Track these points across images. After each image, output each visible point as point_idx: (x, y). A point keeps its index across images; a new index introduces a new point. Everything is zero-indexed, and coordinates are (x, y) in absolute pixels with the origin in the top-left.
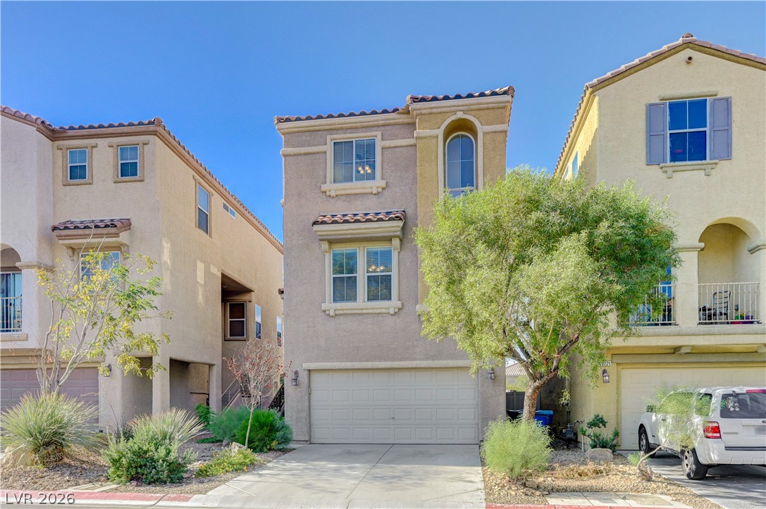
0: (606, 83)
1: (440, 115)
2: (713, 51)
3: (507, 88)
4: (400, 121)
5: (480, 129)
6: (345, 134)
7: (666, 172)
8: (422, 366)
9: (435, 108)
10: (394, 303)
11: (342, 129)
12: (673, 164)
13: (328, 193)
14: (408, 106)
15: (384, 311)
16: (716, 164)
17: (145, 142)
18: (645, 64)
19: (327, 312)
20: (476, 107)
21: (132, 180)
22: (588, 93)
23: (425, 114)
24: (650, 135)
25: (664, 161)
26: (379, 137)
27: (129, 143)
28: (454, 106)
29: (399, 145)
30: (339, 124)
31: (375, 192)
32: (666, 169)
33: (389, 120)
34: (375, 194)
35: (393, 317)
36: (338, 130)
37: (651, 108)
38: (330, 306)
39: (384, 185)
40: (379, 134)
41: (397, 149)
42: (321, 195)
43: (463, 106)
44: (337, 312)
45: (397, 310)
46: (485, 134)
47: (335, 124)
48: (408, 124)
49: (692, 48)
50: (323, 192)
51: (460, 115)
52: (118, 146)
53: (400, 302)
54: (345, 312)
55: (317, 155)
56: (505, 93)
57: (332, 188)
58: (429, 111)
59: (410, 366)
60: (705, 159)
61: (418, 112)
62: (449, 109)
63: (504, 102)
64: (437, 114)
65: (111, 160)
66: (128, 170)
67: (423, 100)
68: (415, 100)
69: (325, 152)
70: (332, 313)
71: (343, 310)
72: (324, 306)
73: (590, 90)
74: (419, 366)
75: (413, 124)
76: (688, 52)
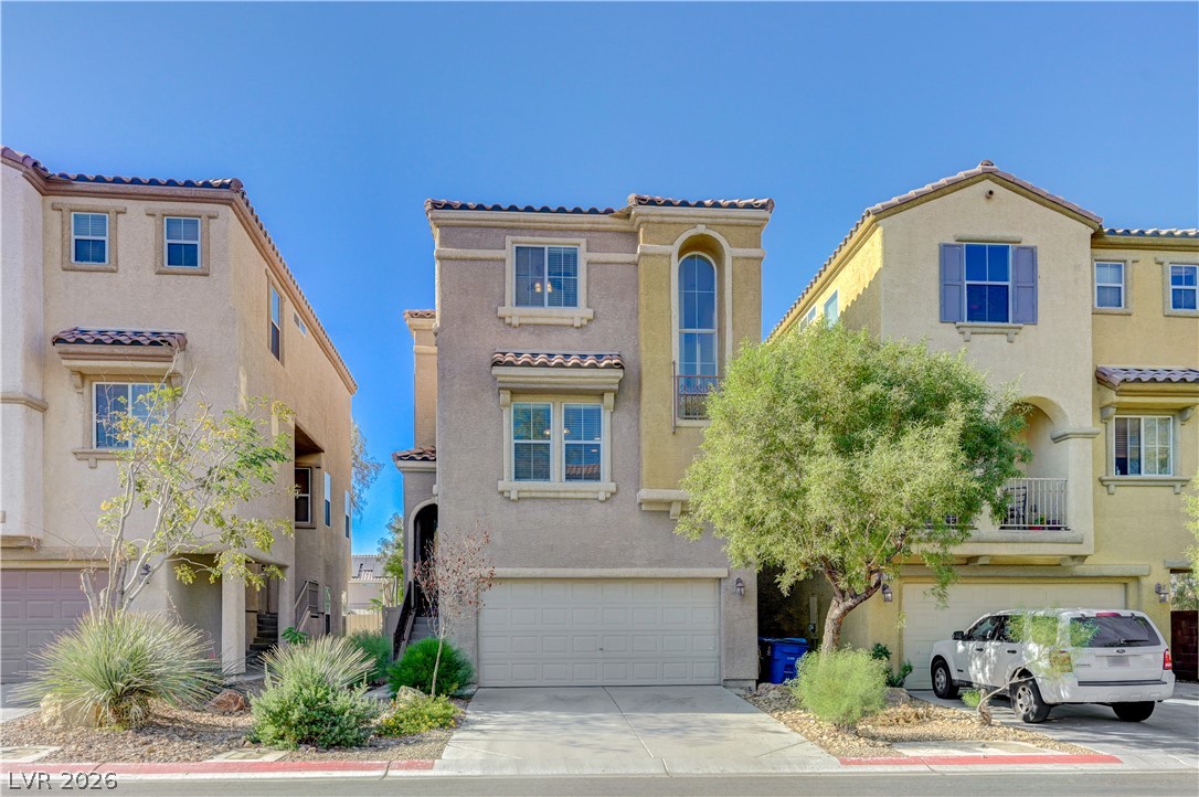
0: (892, 210)
1: (673, 226)
2: (1016, 187)
3: (765, 201)
4: (615, 227)
5: (729, 252)
6: (533, 236)
7: (963, 333)
8: (645, 575)
9: (667, 216)
10: (605, 486)
11: (529, 229)
12: (970, 323)
13: (508, 320)
14: (630, 208)
15: (590, 495)
16: (1020, 328)
17: (212, 214)
18: (939, 193)
19: (506, 494)
20: (723, 220)
21: (188, 271)
22: (868, 221)
23: (653, 222)
24: (945, 285)
25: (961, 320)
26: (583, 246)
27: (182, 212)
28: (694, 217)
29: (612, 260)
30: (525, 222)
31: (577, 324)
32: (964, 329)
33: (599, 223)
34: (577, 328)
35: (603, 505)
36: (522, 229)
37: (945, 248)
38: (509, 484)
39: (591, 316)
40: (583, 242)
41: (608, 267)
42: (497, 321)
43: (707, 217)
44: (521, 495)
45: (609, 495)
46: (735, 259)
47: (519, 221)
48: (625, 232)
49: (993, 180)
50: (500, 318)
51: (701, 229)
52: (164, 215)
53: (614, 484)
54: (534, 494)
55: (491, 263)
56: (763, 207)
57: (513, 312)
58: (659, 219)
59: (628, 576)
60: (1007, 321)
61: (645, 218)
62: (687, 220)
63: (760, 219)
64: (669, 224)
65: (151, 236)
66: (182, 255)
67: (652, 203)
68: (641, 201)
69: (503, 260)
70: (514, 496)
71: (531, 491)
72: (501, 485)
73: (872, 217)
74: (640, 575)
75: (635, 234)
76: (988, 185)
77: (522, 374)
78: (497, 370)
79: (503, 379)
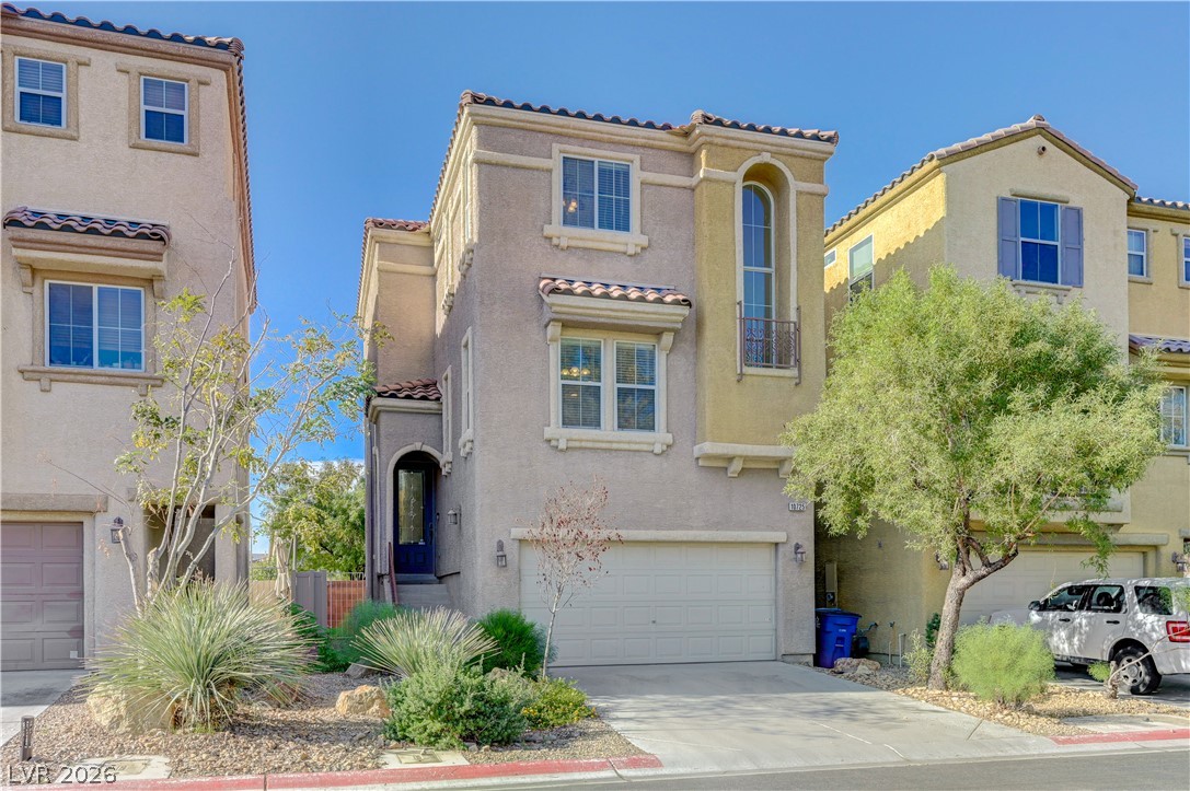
0: (955, 157)
1: (736, 151)
2: (1065, 146)
3: (832, 133)
4: (671, 145)
5: (794, 186)
6: (582, 146)
7: (1019, 291)
8: (703, 539)
9: (733, 139)
10: (659, 437)
11: (577, 137)
12: (1024, 282)
13: (555, 241)
14: (693, 127)
15: (645, 447)
16: (1069, 290)
17: (203, 79)
18: (997, 144)
19: (553, 443)
20: (789, 150)
21: (173, 148)
22: (928, 166)
23: (716, 145)
24: (1003, 240)
25: (1016, 277)
26: (637, 163)
27: (166, 73)
28: (760, 143)
29: (667, 182)
30: (574, 129)
31: (631, 251)
32: (1020, 288)
33: (654, 139)
34: (630, 256)
35: (658, 459)
36: (570, 137)
37: (1002, 202)
38: (555, 429)
39: (646, 244)
40: (636, 158)
41: (663, 189)
42: (543, 242)
43: (772, 145)
44: (571, 444)
45: (665, 448)
46: (799, 193)
47: (569, 128)
48: (680, 152)
49: (1044, 136)
50: (546, 238)
51: (766, 158)
52: (141, 74)
53: (670, 435)
54: (584, 444)
55: (535, 173)
56: (829, 140)
57: (556, 228)
58: (724, 141)
59: (685, 539)
60: (1056, 282)
61: (708, 139)
62: (751, 145)
63: (826, 153)
64: (733, 148)
65: (124, 98)
66: (164, 127)
67: (719, 123)
68: (707, 120)
69: (550, 171)
70: (562, 445)
71: (581, 441)
72: (549, 432)
73: (935, 162)
74: (698, 539)
75: (692, 156)
76: (1039, 141)
77: (582, 305)
78: (554, 299)
79: (558, 309)
